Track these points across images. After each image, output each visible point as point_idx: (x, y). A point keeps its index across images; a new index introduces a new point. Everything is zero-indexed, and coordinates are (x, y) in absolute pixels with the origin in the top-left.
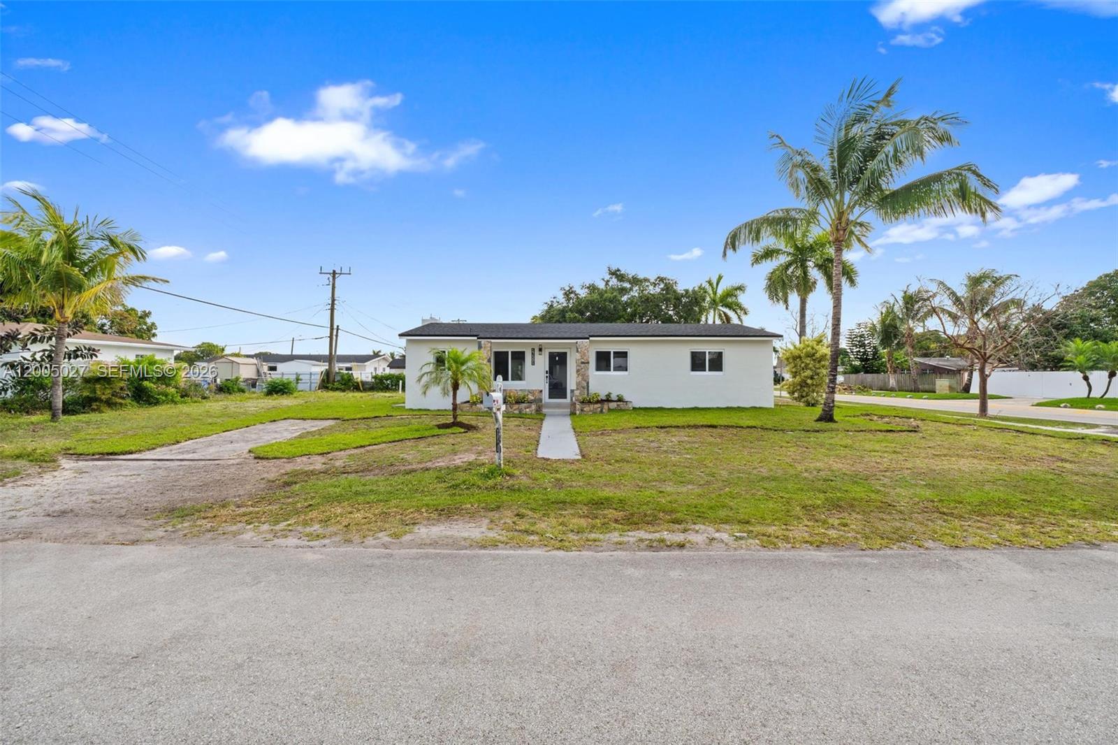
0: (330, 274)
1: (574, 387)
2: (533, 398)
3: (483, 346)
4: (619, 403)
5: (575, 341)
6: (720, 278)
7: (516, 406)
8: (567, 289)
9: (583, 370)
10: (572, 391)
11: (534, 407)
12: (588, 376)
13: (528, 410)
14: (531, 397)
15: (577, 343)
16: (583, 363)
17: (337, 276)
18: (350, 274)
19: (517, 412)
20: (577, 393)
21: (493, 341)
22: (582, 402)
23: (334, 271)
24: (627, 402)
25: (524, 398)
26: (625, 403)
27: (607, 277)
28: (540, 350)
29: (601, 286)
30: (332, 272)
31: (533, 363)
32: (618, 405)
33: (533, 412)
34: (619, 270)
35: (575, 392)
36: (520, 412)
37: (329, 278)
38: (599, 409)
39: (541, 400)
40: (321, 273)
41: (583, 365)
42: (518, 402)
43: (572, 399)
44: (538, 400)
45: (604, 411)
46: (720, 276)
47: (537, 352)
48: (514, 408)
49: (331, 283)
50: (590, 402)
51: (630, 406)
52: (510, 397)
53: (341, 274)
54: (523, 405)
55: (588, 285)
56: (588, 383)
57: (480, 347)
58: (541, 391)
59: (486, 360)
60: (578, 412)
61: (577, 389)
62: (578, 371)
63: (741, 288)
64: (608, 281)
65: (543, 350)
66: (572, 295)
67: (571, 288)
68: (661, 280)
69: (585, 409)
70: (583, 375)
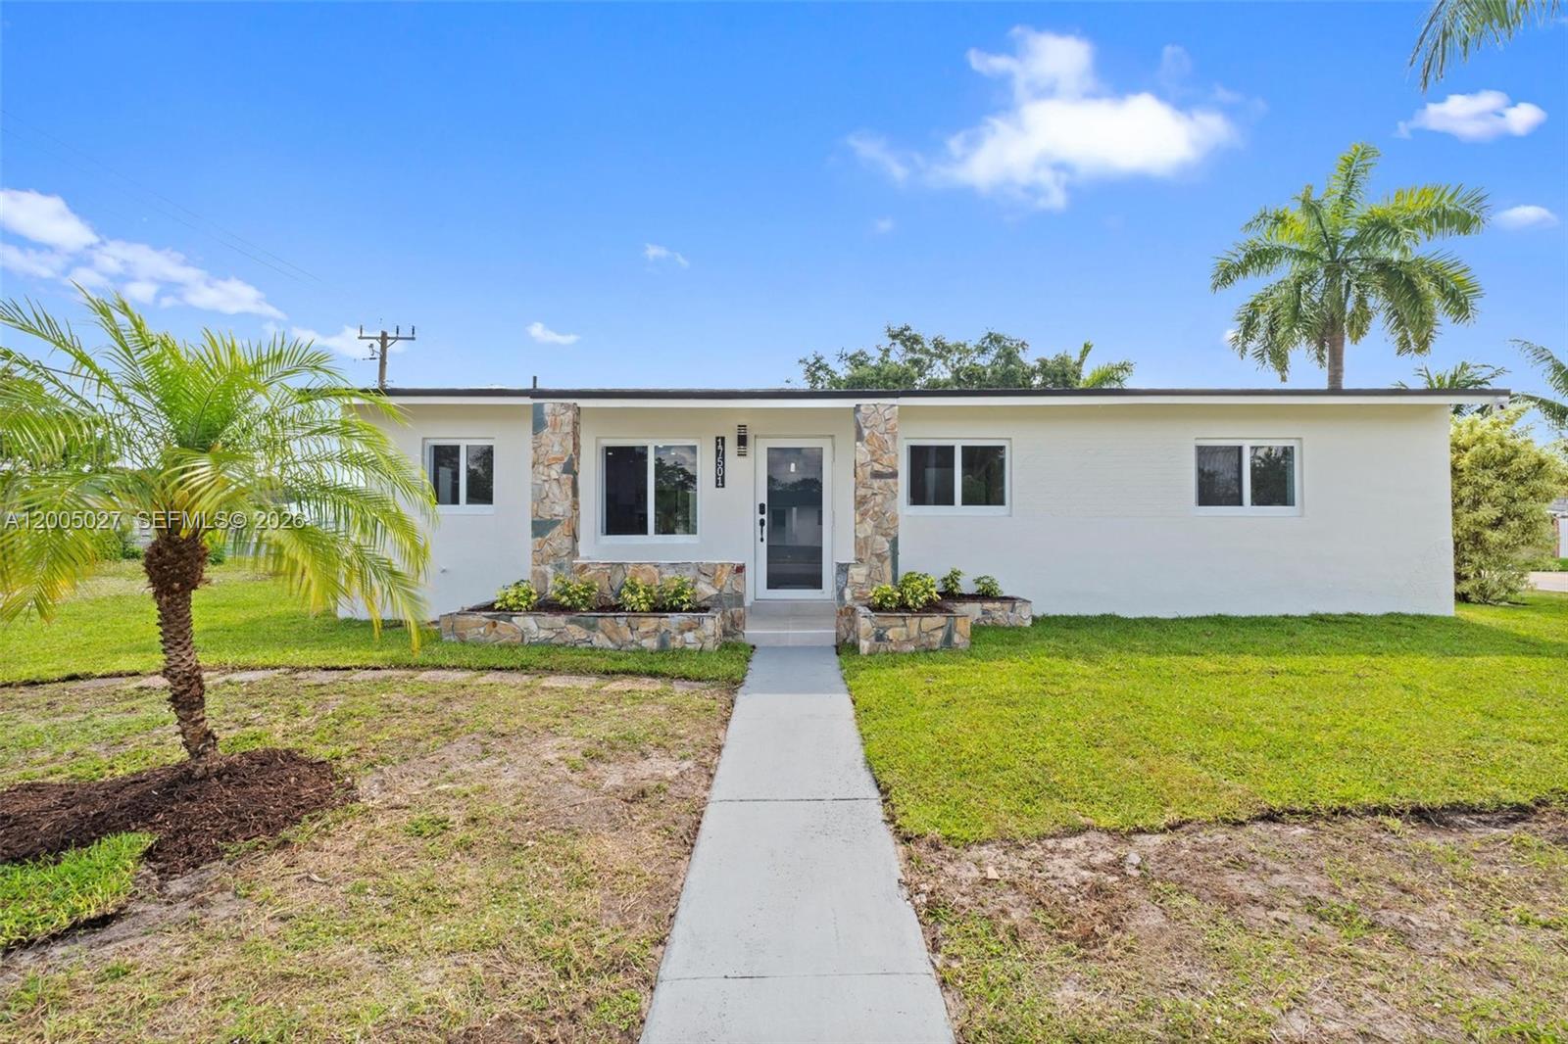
0: (377, 338)
1: (848, 556)
2: (712, 592)
3: (548, 419)
4: (988, 605)
5: (851, 403)
6: (1087, 348)
7: (650, 623)
8: (812, 361)
9: (879, 499)
10: (843, 569)
11: (711, 625)
12: (895, 518)
13: (690, 636)
14: (705, 589)
15: (857, 408)
16: (877, 475)
17: (389, 342)
18: (413, 339)
19: (651, 643)
20: (858, 574)
21: (582, 403)
22: (877, 608)
23: (384, 334)
24: (1012, 599)
25: (678, 593)
26: (1007, 606)
27: (887, 342)
28: (742, 440)
29: (875, 358)
30: (380, 335)
31: (720, 482)
32: (985, 612)
33: (709, 645)
34: (907, 329)
35: (852, 571)
36: (663, 643)
37: (371, 346)
38: (940, 634)
39: (739, 599)
40: (361, 338)
41: (877, 483)
42: (659, 608)
43: (841, 596)
44: (730, 597)
45: (956, 638)
46: (1086, 346)
47: (731, 447)
48: (643, 629)
49: (377, 356)
50: (903, 607)
51: (1024, 616)
52: (633, 591)
53: (397, 339)
54: (675, 620)
55: (850, 354)
56: (894, 543)
57: (539, 424)
58: (740, 569)
59: (557, 468)
60: (865, 645)
61: (860, 561)
62: (860, 502)
63: (1124, 367)
64: (887, 350)
65: (750, 441)
66: (821, 373)
67: (818, 361)
68: (995, 339)
69: (890, 634)
70: (880, 516)
